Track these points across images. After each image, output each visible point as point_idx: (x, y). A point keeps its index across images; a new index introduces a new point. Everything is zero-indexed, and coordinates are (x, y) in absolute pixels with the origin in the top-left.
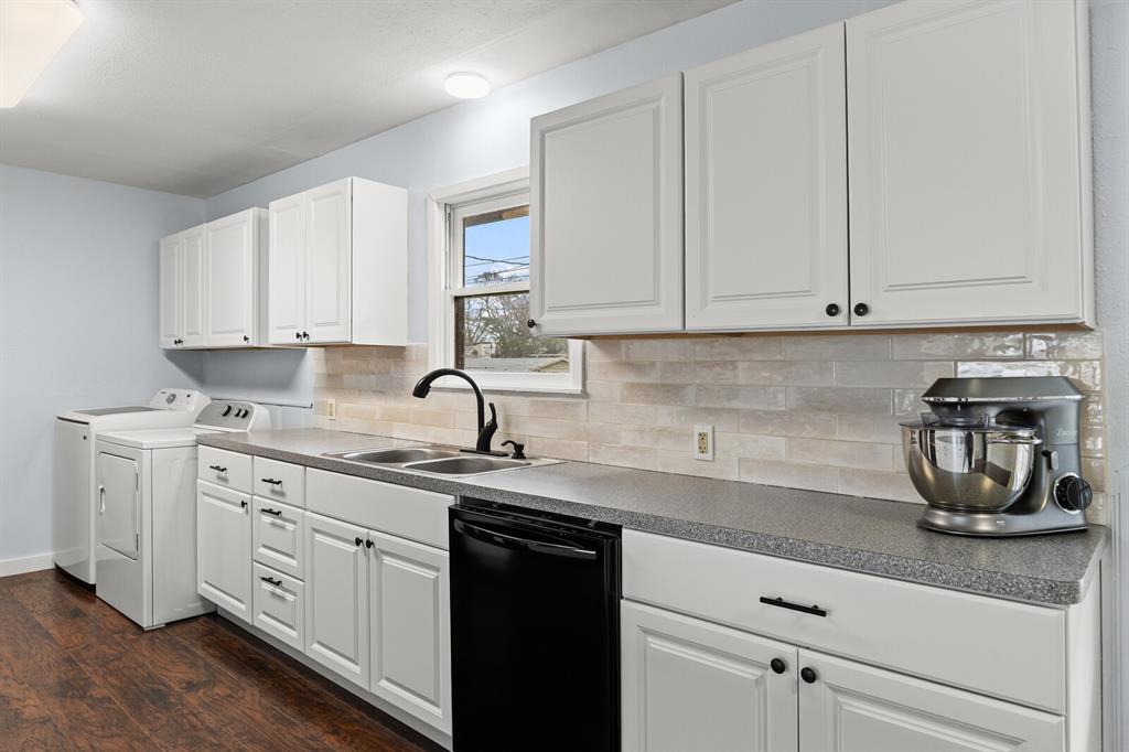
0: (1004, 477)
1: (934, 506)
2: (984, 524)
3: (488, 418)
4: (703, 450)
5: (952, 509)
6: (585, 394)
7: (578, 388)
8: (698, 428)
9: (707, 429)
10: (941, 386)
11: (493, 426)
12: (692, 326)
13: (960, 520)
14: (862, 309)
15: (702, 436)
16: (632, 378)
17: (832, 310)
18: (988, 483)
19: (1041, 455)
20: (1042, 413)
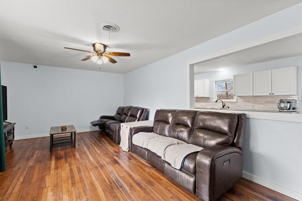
0: (287, 107)
1: (280, 109)
2: (285, 111)
3: (224, 105)
4: (253, 107)
5: (282, 110)
6: (237, 102)
7: (236, 101)
8: (252, 105)
9: (253, 105)
10: (281, 100)
11: (225, 105)
12: (254, 95)
13: (283, 110)
14: (273, 94)
15: (253, 106)
16: (243, 100)
17: (270, 94)
18: (285, 108)
19: (290, 105)
20: (291, 102)
